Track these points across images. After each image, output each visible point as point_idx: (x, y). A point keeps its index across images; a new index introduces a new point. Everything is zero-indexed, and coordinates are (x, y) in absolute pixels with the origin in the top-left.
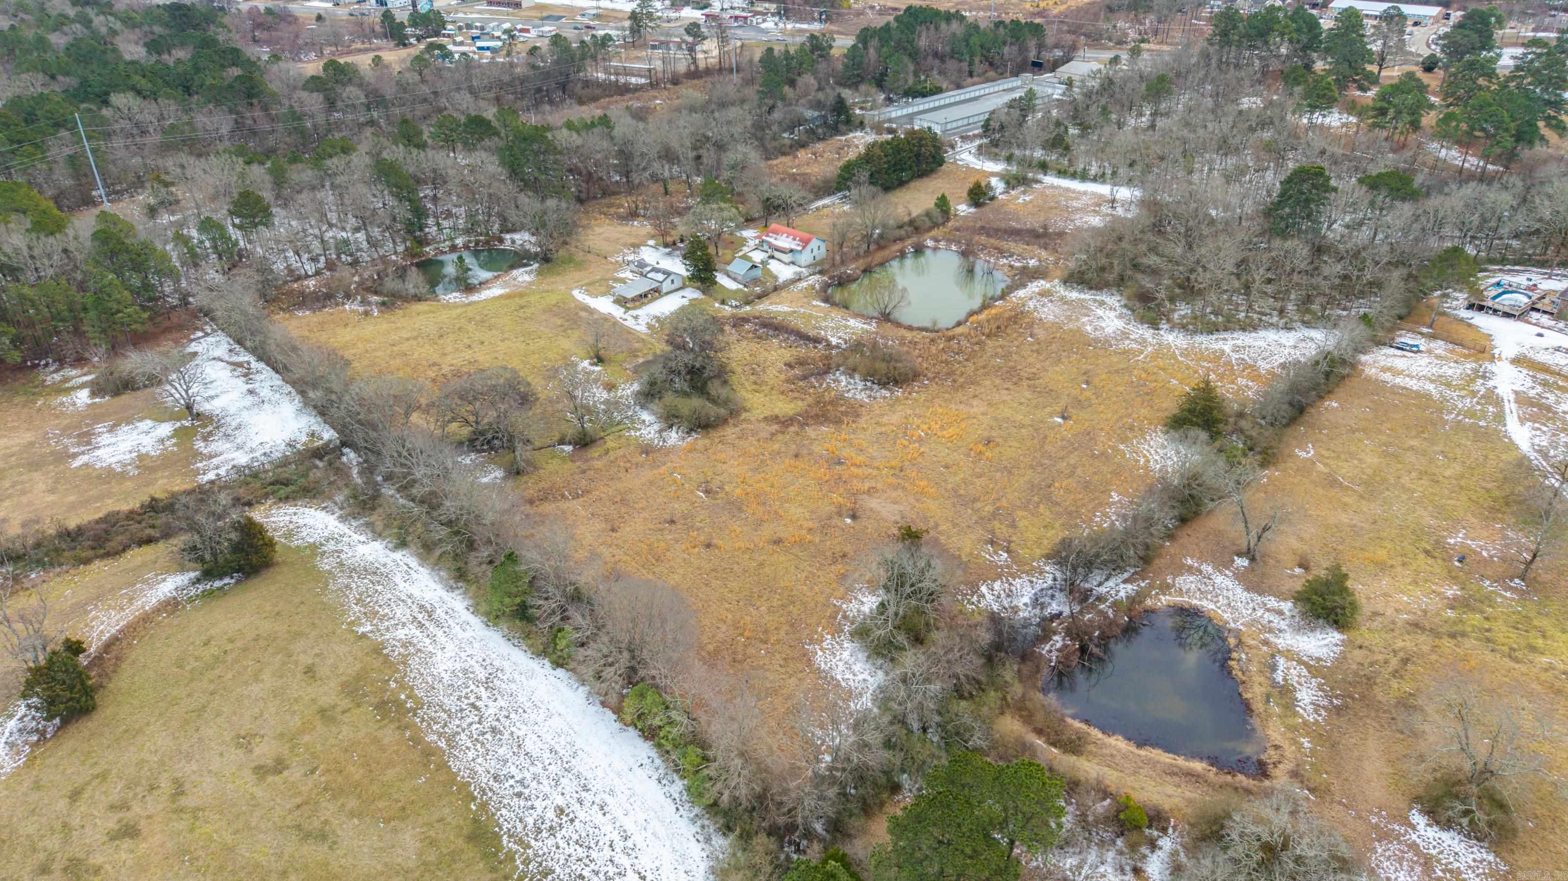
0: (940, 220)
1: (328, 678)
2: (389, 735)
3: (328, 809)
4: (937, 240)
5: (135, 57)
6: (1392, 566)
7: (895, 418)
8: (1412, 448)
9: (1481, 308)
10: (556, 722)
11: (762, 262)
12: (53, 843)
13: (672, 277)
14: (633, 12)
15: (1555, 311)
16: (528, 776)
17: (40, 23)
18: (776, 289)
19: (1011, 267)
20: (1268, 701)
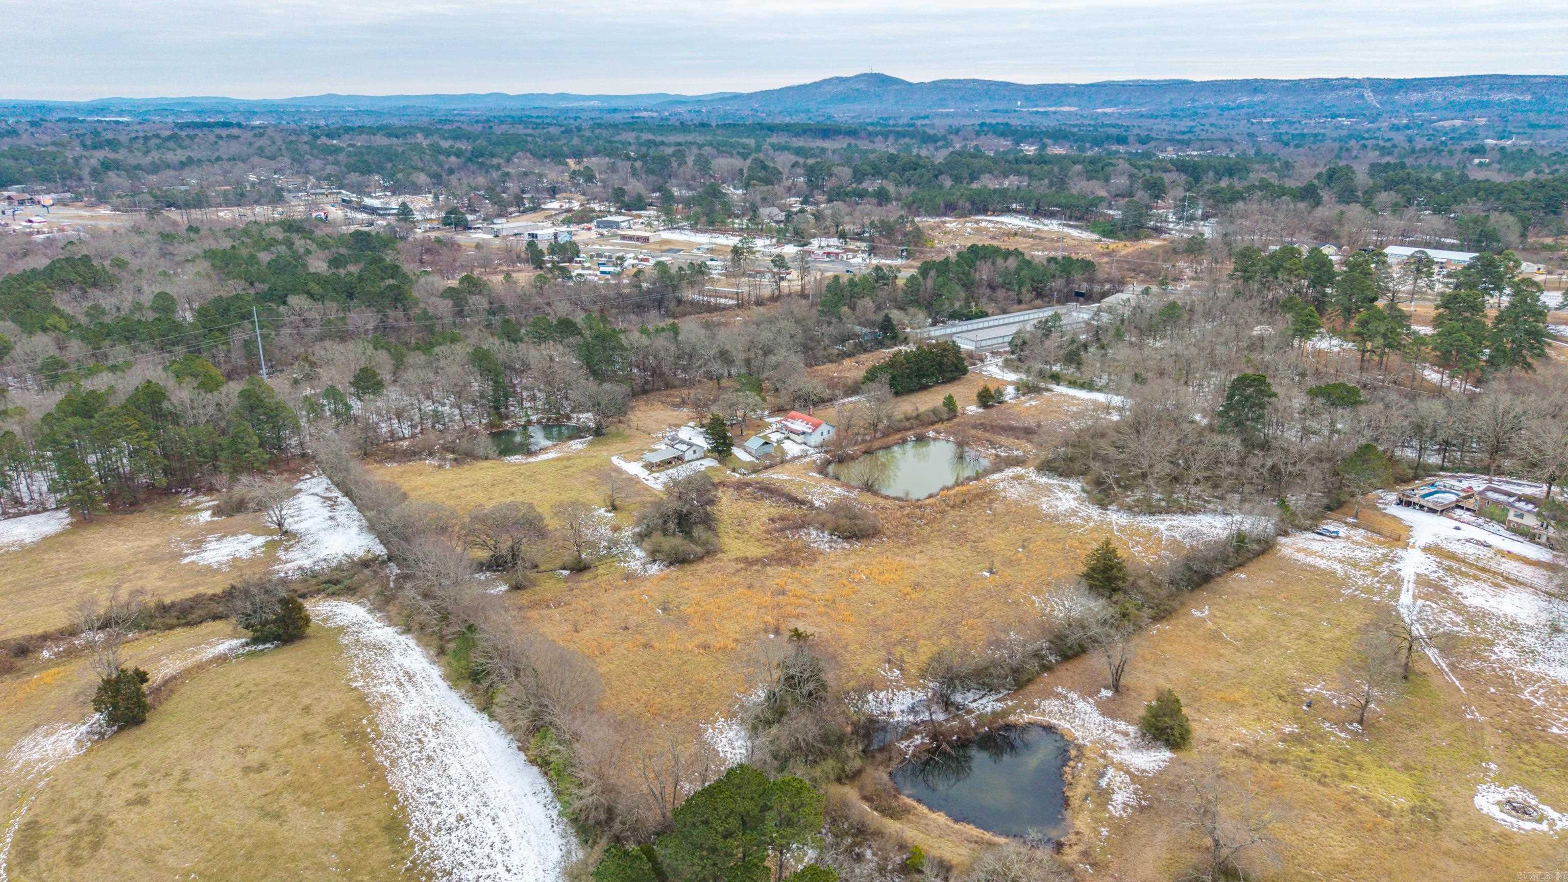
0: (945, 416)
1: (319, 714)
2: (350, 754)
3: (287, 798)
4: (938, 432)
5: (319, 270)
6: (1242, 706)
7: (846, 564)
8: (1300, 614)
9: (1409, 504)
10: (480, 757)
11: (778, 441)
12: (87, 804)
13: (694, 448)
14: (735, 247)
15: (1476, 508)
16: (444, 791)
17: (256, 243)
18: (782, 462)
19: (997, 456)
20: (1086, 799)
